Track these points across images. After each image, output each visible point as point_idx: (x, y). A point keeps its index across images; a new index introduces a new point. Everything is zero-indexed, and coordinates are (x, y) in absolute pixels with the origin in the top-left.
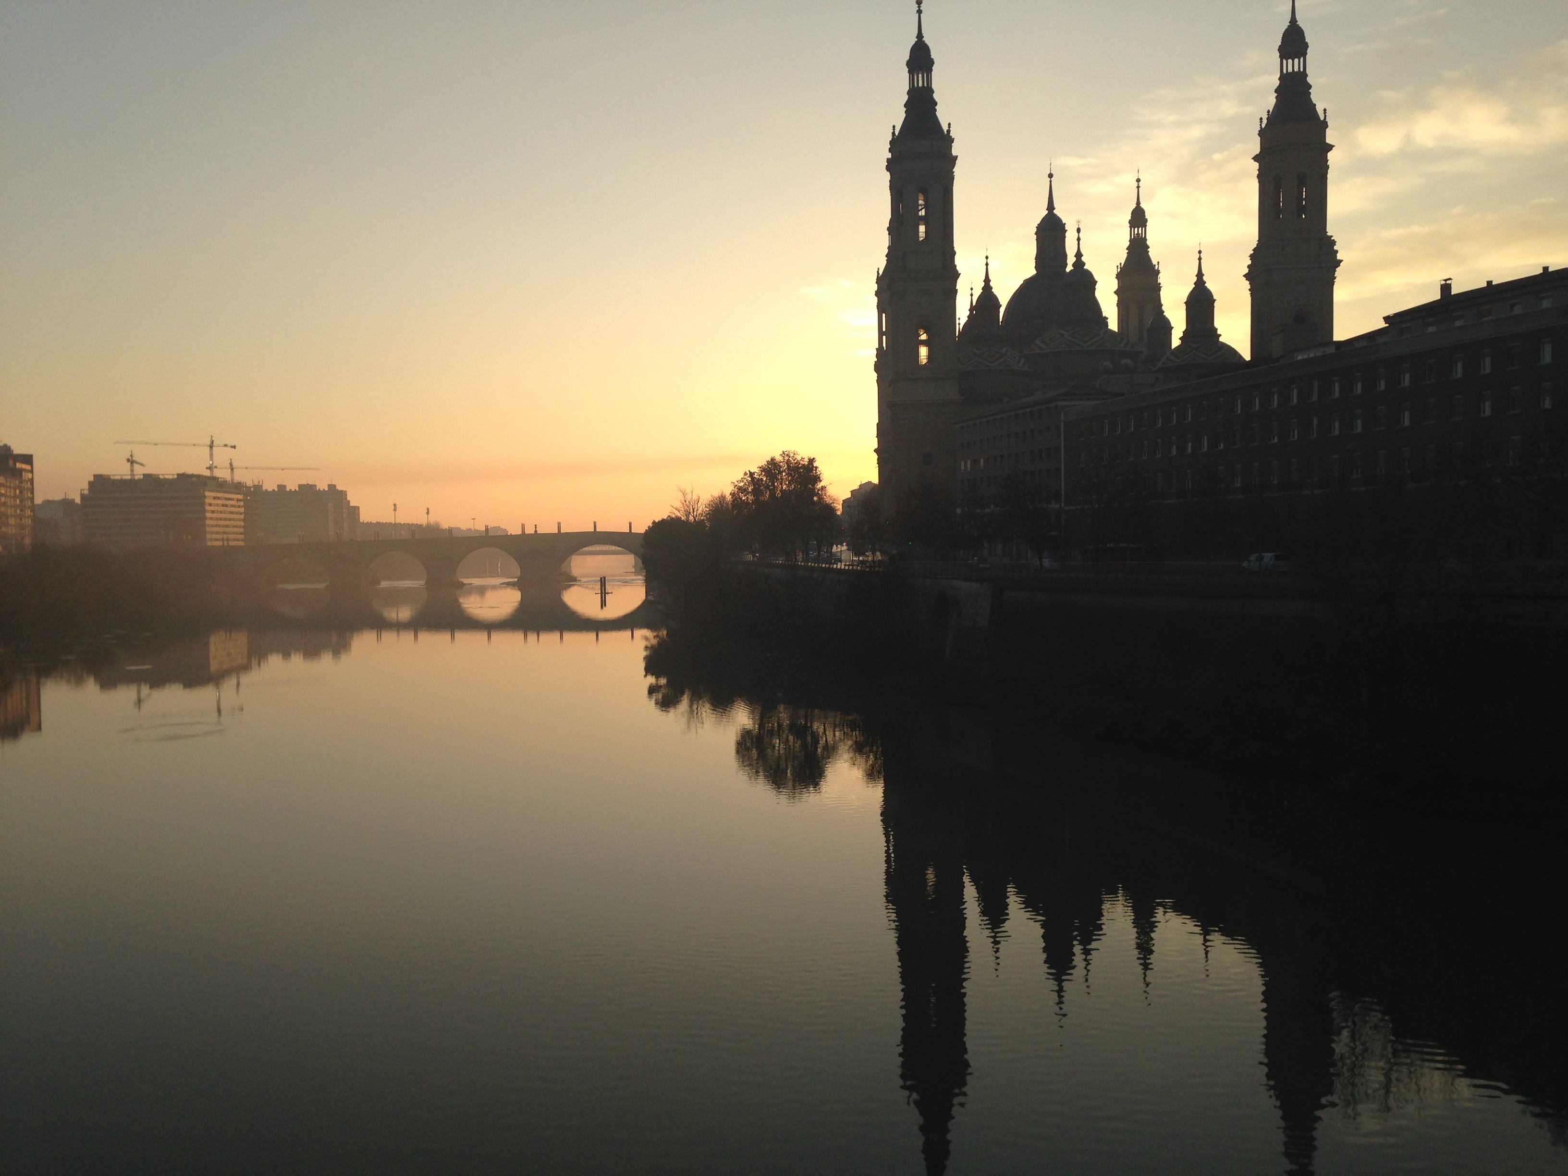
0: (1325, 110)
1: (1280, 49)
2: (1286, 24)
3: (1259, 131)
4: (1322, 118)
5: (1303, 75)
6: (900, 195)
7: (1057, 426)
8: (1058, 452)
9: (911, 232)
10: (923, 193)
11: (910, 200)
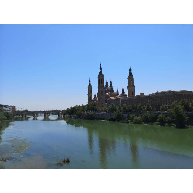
1: (129, 70)
2: (130, 68)
3: (128, 76)
5: (131, 72)
6: (100, 80)
7: (120, 101)
8: (120, 103)
9: (101, 83)
10: (102, 80)
11: (101, 80)
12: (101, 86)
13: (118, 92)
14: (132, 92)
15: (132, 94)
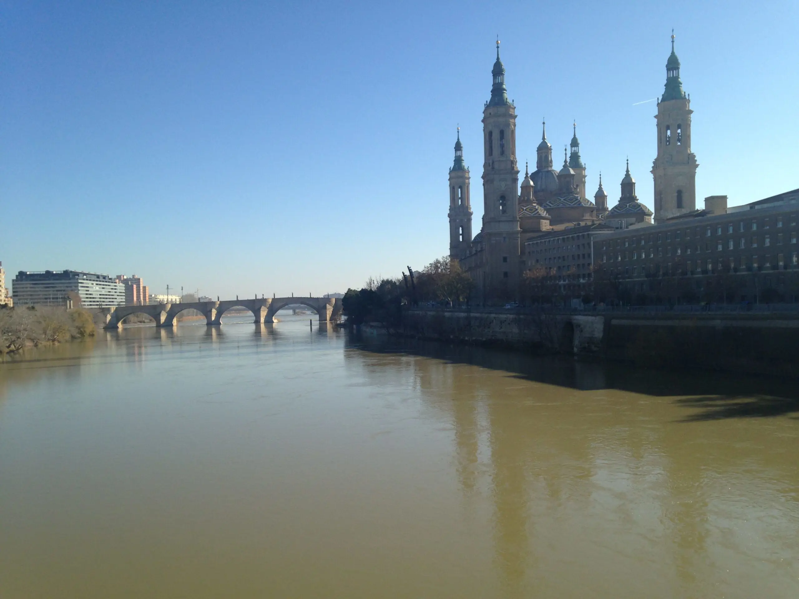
0: (689, 95)
1: (667, 66)
2: (669, 54)
3: (658, 104)
4: (687, 98)
5: (678, 77)
6: (491, 134)
7: (589, 244)
8: (589, 255)
9: (496, 151)
10: (502, 133)
11: (496, 136)
12: (496, 166)
13: (600, 196)
14: (680, 193)
15: (680, 205)
